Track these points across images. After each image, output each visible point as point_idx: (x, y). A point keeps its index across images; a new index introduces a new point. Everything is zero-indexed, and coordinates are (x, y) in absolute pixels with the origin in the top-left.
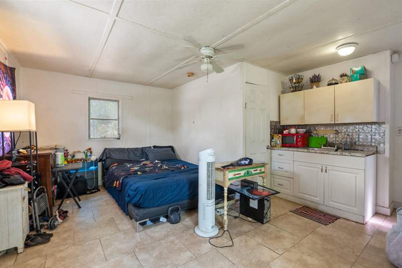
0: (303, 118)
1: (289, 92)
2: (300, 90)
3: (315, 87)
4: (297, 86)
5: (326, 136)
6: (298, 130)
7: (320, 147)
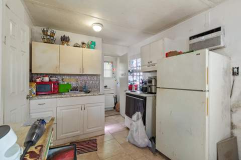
0: (58, 67)
1: (41, 42)
2: (52, 43)
3: (66, 45)
4: (49, 39)
5: (70, 83)
6: (51, 78)
7: (69, 92)
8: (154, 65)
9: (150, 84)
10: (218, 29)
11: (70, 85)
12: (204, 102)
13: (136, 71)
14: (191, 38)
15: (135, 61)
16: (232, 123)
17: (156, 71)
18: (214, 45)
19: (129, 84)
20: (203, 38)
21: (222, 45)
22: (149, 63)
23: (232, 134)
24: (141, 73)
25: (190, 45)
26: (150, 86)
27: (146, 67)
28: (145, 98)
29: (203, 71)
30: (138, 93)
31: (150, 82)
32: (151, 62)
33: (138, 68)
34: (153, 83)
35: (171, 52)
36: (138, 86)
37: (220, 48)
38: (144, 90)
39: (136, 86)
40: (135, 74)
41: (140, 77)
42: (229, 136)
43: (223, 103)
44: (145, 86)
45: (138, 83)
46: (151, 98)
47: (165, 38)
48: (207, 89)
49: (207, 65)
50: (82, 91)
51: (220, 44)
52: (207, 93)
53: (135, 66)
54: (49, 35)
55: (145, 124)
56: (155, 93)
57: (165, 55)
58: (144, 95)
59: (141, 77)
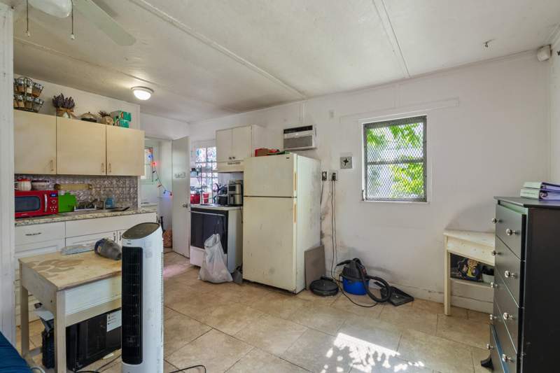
0: (54, 162)
2: (36, 111)
3: (66, 115)
5: (72, 193)
6: (35, 184)
7: (73, 210)
8: (238, 163)
9: (232, 192)
10: (310, 128)
11: (74, 196)
12: (292, 209)
13: (206, 170)
14: (286, 131)
15: (202, 152)
16: (321, 232)
17: (242, 172)
18: (307, 146)
19: (193, 192)
20: (297, 134)
21: (313, 146)
22: (230, 158)
23: (321, 243)
24: (216, 174)
25: (285, 140)
26: (232, 195)
27: (226, 164)
28: (226, 213)
29: (291, 177)
30: (213, 206)
31: (232, 188)
32: (234, 158)
33: (210, 165)
34: (238, 191)
35: (261, 149)
36: (210, 196)
37: (312, 149)
38: (222, 201)
39: (206, 196)
40: (204, 174)
41: (213, 180)
42: (319, 245)
43: (311, 210)
44: (223, 195)
45: (209, 191)
46: (235, 212)
47: (255, 126)
48: (295, 196)
49: (295, 170)
50: (102, 208)
51: (311, 145)
52: (295, 199)
53: (203, 159)
54: (29, 95)
55: (226, 251)
56: (242, 205)
57: (254, 152)
58: (225, 208)
59: (215, 181)
